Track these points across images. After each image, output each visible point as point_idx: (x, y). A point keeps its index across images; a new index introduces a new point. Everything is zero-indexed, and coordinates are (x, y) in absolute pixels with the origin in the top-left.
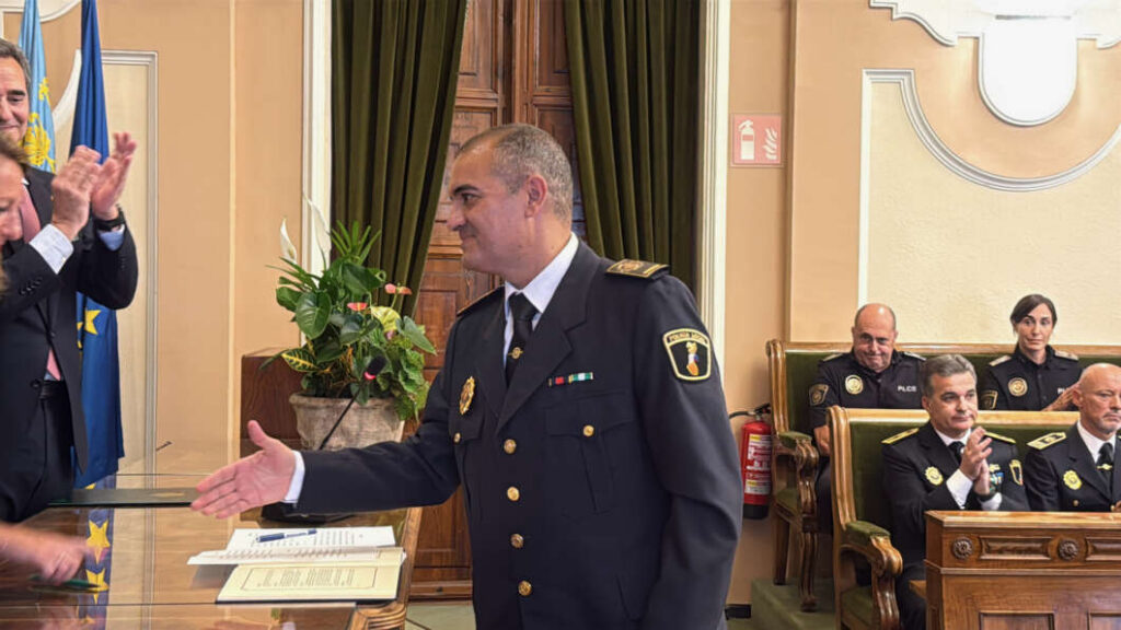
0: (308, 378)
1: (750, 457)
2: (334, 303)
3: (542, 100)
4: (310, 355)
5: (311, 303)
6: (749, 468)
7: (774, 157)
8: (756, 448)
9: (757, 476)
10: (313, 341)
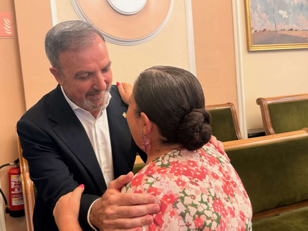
1: (12, 187)
6: (13, 192)
7: (10, 33)
8: (15, 182)
9: (17, 196)
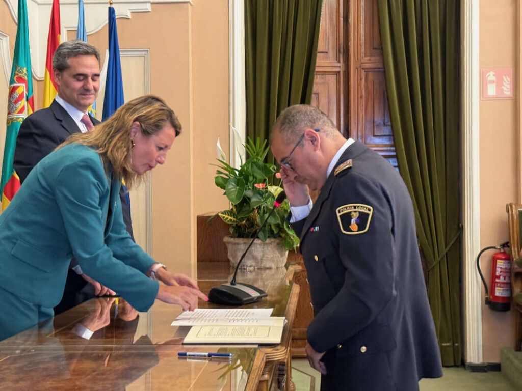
0: (233, 227)
1: (497, 274)
2: (247, 184)
3: (367, 66)
4: (234, 215)
5: (234, 184)
6: (497, 280)
7: (509, 93)
8: (501, 268)
9: (502, 285)
10: (235, 206)
